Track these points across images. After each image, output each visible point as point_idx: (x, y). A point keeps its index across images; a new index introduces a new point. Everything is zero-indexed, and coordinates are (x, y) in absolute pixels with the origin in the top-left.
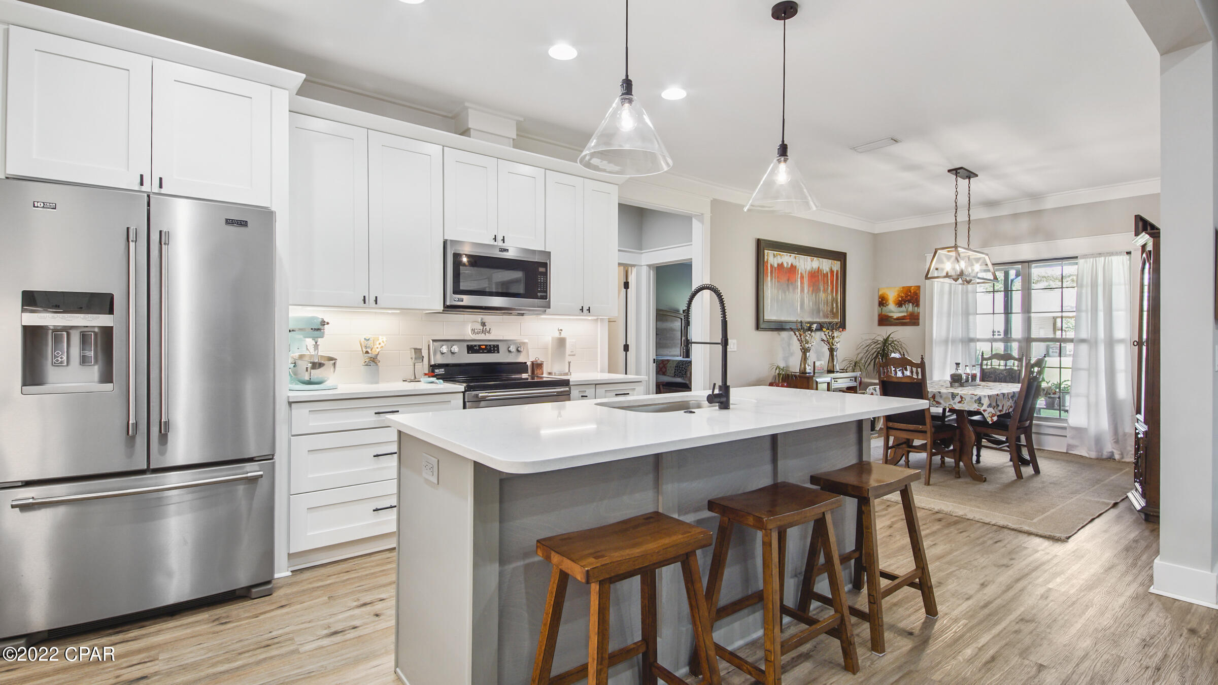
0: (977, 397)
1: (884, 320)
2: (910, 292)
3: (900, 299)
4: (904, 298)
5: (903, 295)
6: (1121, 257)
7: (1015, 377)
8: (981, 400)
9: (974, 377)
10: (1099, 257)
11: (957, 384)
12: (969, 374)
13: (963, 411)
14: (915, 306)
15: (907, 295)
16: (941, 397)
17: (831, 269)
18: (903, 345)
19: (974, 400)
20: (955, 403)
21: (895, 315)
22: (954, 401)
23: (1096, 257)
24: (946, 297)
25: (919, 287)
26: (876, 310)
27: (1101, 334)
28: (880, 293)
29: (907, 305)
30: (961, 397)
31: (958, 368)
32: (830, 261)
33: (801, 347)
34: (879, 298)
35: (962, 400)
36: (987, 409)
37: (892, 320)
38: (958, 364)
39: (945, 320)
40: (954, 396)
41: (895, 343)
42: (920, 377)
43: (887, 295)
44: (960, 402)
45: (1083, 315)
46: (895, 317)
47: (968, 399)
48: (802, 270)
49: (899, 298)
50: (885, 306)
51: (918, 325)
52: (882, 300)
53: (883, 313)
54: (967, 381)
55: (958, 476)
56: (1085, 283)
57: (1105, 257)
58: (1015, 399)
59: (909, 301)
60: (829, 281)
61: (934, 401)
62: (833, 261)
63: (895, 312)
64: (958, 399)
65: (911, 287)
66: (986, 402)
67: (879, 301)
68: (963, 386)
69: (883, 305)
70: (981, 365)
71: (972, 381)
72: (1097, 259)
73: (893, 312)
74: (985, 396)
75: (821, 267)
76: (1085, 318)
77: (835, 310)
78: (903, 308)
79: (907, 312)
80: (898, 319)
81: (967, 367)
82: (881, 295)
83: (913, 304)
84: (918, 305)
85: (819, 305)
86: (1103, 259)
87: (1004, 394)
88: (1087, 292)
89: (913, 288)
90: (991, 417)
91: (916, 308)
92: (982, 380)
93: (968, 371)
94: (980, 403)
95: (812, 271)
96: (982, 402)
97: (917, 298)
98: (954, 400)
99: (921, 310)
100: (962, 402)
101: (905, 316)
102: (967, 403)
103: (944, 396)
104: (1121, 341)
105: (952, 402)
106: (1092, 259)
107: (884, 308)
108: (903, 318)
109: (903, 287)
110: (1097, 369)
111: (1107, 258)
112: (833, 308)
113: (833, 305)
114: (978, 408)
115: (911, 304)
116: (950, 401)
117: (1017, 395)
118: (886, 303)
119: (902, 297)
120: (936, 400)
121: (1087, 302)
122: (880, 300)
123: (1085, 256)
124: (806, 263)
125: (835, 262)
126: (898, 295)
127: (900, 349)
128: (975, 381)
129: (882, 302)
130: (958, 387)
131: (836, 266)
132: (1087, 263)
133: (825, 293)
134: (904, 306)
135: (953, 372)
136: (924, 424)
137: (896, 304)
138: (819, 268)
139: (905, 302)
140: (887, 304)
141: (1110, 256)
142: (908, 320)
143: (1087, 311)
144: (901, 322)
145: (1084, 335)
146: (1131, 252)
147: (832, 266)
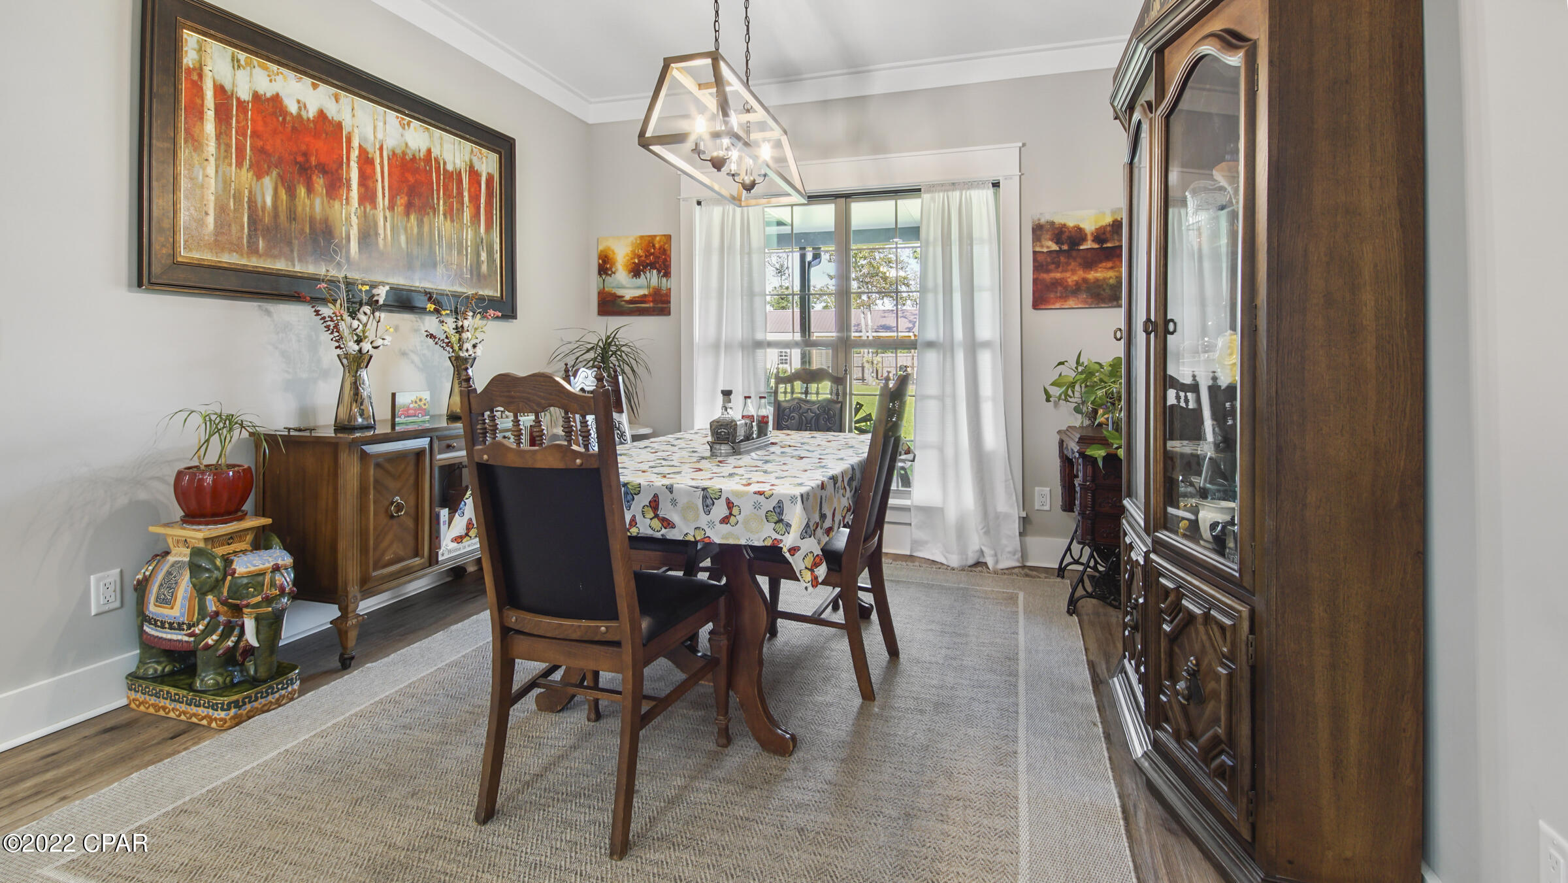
0: (772, 503)
1: (609, 305)
2: (654, 246)
3: (637, 261)
4: (643, 258)
5: (641, 252)
6: (985, 191)
7: (834, 415)
8: (781, 513)
9: (763, 422)
10: (953, 190)
11: (724, 448)
12: (751, 417)
13: (737, 548)
14: (663, 276)
15: (648, 254)
16: (674, 502)
17: (471, 167)
18: (643, 356)
19: (763, 512)
20: (711, 524)
21: (629, 294)
22: (708, 518)
23: (948, 191)
24: (715, 258)
25: (669, 237)
26: (594, 283)
27: (959, 334)
28: (601, 248)
29: (648, 272)
30: (730, 505)
31: (730, 405)
32: (468, 145)
33: (339, 351)
34: (599, 259)
35: (731, 514)
36: (800, 543)
37: (623, 303)
38: (727, 394)
39: (713, 304)
40: (708, 498)
41: (623, 348)
42: (595, 448)
43: (613, 251)
44: (725, 520)
45: (930, 297)
46: (627, 298)
47: (746, 508)
48: (363, 138)
49: (634, 258)
50: (610, 275)
51: (669, 314)
52: (605, 262)
53: (606, 289)
54: (748, 438)
55: (724, 741)
56: (931, 238)
57: (961, 190)
58: (854, 484)
59: (652, 266)
60: (466, 194)
61: (656, 516)
62: (476, 148)
63: (628, 287)
64: (720, 510)
65: (655, 236)
66: (796, 516)
67: (599, 264)
68: (740, 454)
69: (607, 274)
70: (776, 393)
71: (759, 436)
72: (950, 193)
73: (624, 287)
74: (793, 499)
75: (435, 152)
76: (934, 302)
77: (484, 268)
78: (642, 280)
79: (649, 287)
80: (633, 301)
81: (749, 401)
82: (601, 251)
83: (659, 272)
84: (667, 274)
85: (431, 248)
86: (957, 193)
87: (834, 479)
88: (935, 252)
89: (658, 238)
90: (812, 570)
91: (664, 280)
92: (779, 426)
93: (752, 410)
94: (780, 521)
95: (404, 153)
96: (786, 518)
97: (665, 260)
98: (708, 513)
99: (672, 283)
100: (732, 520)
101: (645, 296)
102: (746, 522)
103: (682, 501)
104: (987, 344)
105: (703, 520)
106: (941, 194)
107: (608, 277)
108: (642, 299)
109: (642, 237)
110: (954, 397)
111: (964, 192)
112: (479, 263)
113: (478, 255)
114: (775, 536)
115: (655, 272)
116: (697, 518)
117: (858, 475)
118: (611, 269)
119: (639, 257)
120: (661, 513)
121: (936, 277)
122: (601, 261)
123: (933, 188)
124: (380, 124)
125: (484, 150)
126: (633, 252)
127: (633, 362)
128: (766, 435)
129: (605, 267)
130: (728, 455)
131: (488, 163)
132: (935, 202)
133: (452, 221)
134: (642, 275)
135: (717, 414)
136: (611, 614)
137: (630, 272)
138: (429, 151)
139: (645, 267)
140: (613, 270)
141: (969, 189)
142: (651, 305)
143: (935, 291)
144: (637, 307)
145: (930, 335)
146: (999, 183)
147: (475, 159)
